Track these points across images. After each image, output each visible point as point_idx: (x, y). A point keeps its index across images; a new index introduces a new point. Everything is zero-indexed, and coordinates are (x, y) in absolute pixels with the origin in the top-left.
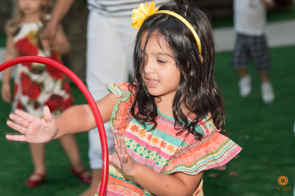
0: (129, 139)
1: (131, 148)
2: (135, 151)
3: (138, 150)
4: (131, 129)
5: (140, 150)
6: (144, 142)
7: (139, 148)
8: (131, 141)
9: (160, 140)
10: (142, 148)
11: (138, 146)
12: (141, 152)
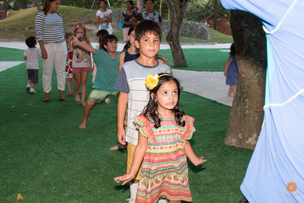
0: (161, 136)
1: (163, 140)
2: (166, 139)
3: (167, 138)
4: (159, 132)
5: (168, 137)
6: (167, 134)
7: (167, 137)
8: (162, 137)
9: (166, 130)
10: (168, 136)
11: (166, 137)
12: (169, 138)
